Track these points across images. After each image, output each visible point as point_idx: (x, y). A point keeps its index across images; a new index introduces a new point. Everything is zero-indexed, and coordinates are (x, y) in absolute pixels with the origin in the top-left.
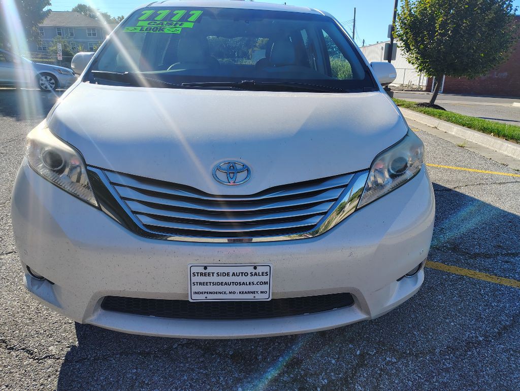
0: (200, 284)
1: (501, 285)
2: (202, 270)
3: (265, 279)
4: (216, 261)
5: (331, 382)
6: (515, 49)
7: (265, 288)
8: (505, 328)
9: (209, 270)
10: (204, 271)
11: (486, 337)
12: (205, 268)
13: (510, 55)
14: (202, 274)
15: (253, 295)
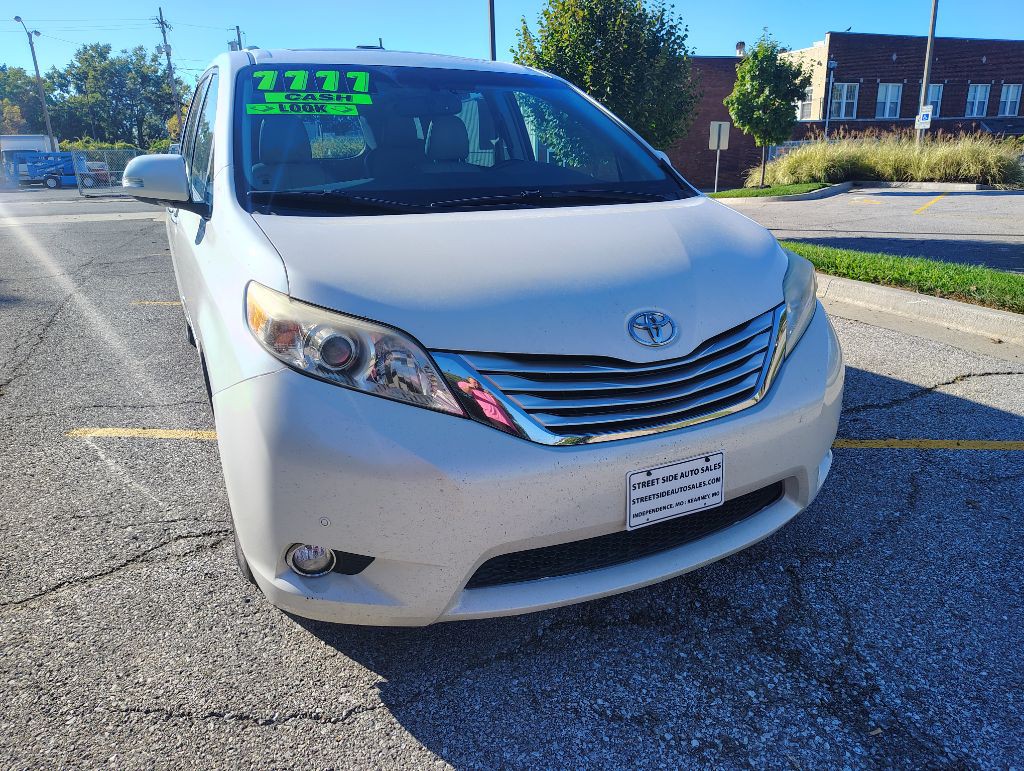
0: (642, 499)
1: (872, 449)
2: (644, 478)
3: (717, 473)
4: (662, 460)
5: (779, 610)
6: (697, 114)
7: (716, 487)
8: (911, 496)
9: (655, 475)
10: (647, 479)
11: (901, 511)
12: (649, 474)
13: (692, 123)
14: (644, 484)
15: (704, 501)
